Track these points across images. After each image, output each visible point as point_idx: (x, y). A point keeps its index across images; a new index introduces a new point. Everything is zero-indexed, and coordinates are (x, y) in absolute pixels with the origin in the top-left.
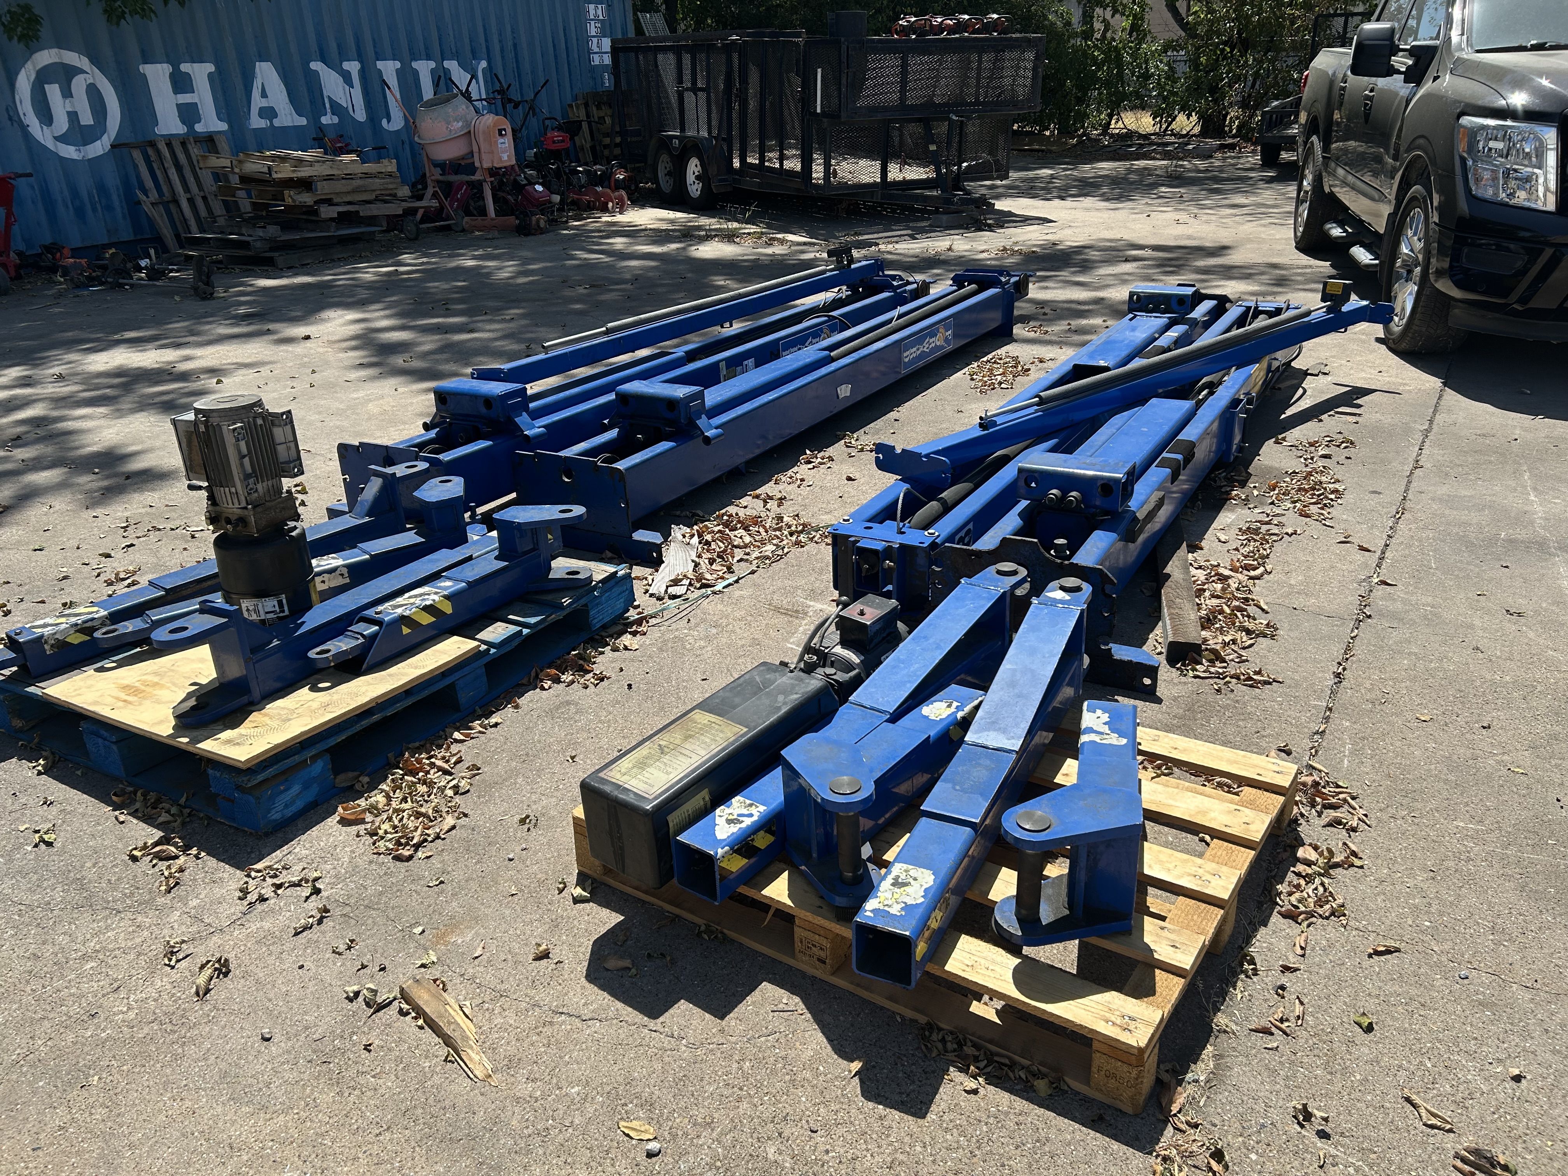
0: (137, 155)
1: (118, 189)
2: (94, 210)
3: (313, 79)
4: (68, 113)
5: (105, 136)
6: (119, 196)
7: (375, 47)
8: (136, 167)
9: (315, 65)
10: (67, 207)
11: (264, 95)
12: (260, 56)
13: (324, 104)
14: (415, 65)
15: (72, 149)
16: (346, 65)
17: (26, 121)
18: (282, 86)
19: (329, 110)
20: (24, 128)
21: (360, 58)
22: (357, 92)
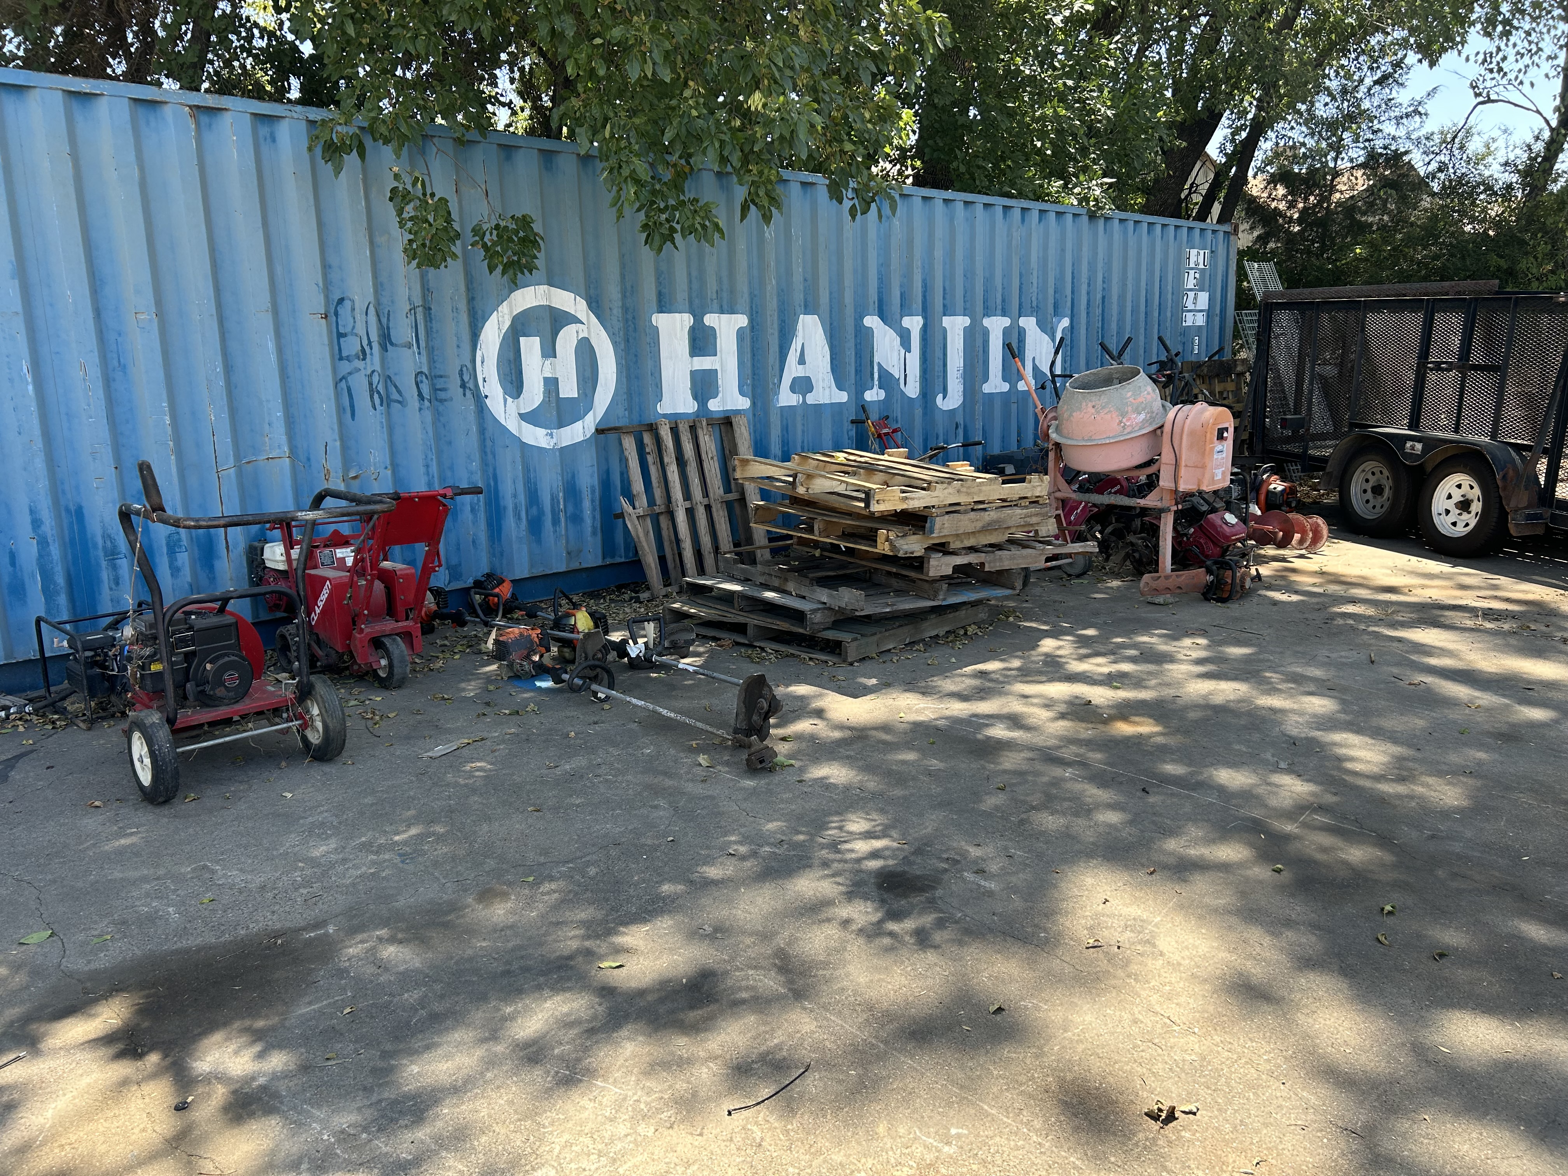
0: (629, 444)
1: (593, 492)
2: (556, 522)
3: (864, 338)
4: (545, 379)
5: (590, 415)
6: (593, 501)
7: (944, 298)
8: (624, 461)
9: (871, 321)
10: (519, 518)
11: (802, 361)
12: (806, 306)
13: (872, 374)
14: (986, 322)
15: (541, 432)
16: (907, 322)
17: (484, 390)
18: (827, 348)
19: (876, 382)
20: (480, 400)
21: (925, 313)
22: (914, 359)
